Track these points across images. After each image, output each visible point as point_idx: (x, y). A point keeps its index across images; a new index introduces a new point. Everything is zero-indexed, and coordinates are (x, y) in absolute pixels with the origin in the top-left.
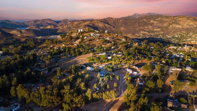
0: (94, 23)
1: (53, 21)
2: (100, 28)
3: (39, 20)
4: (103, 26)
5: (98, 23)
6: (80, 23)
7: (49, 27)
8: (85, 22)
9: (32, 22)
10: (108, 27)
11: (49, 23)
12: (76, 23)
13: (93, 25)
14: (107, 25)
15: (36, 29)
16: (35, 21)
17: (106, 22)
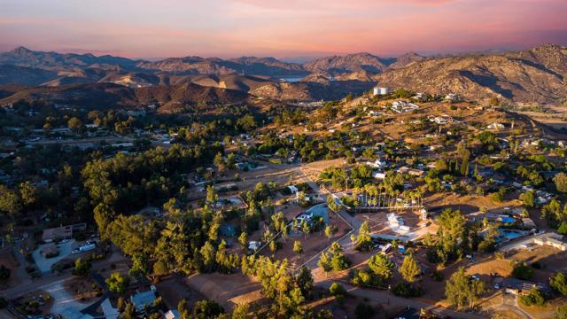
0: (487, 64)
1: (374, 59)
2: (505, 80)
3: (340, 57)
4: (519, 74)
5: (499, 63)
6: (443, 64)
7: (353, 77)
8: (460, 60)
9: (324, 61)
10: (537, 78)
11: (364, 63)
12: (429, 64)
13: (484, 69)
14: (532, 71)
15: (318, 81)
16: (330, 61)
17: (532, 59)
